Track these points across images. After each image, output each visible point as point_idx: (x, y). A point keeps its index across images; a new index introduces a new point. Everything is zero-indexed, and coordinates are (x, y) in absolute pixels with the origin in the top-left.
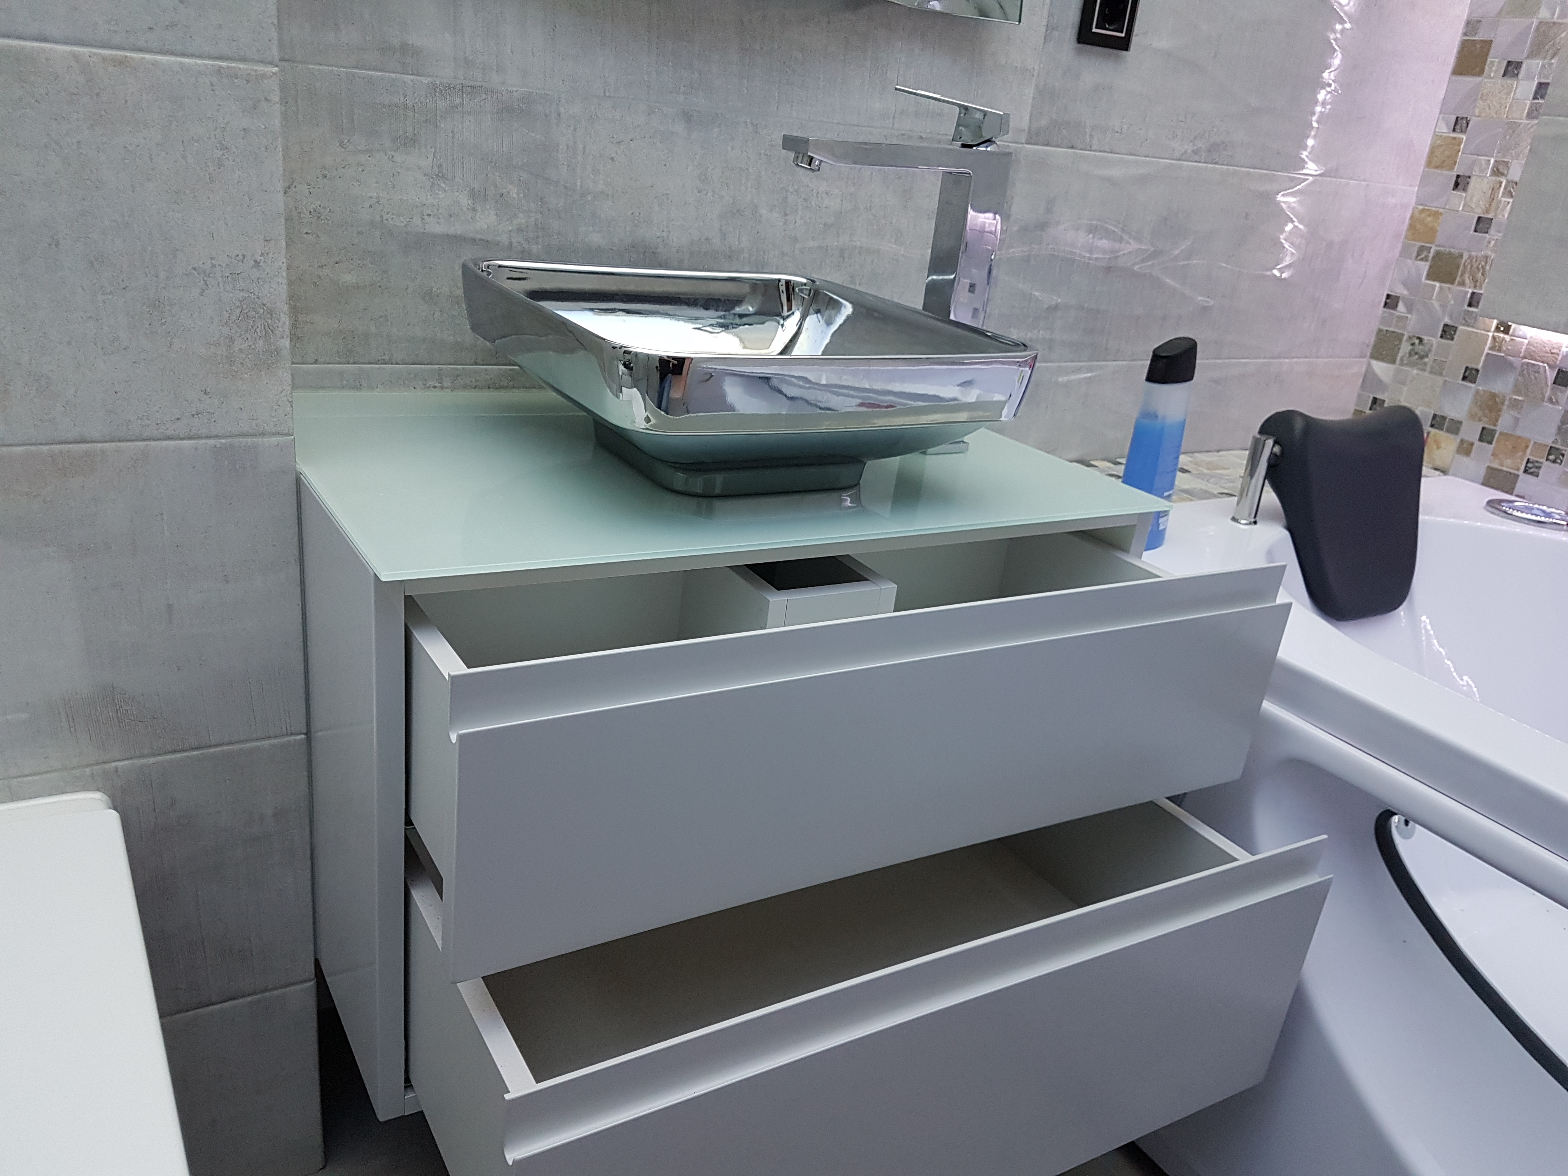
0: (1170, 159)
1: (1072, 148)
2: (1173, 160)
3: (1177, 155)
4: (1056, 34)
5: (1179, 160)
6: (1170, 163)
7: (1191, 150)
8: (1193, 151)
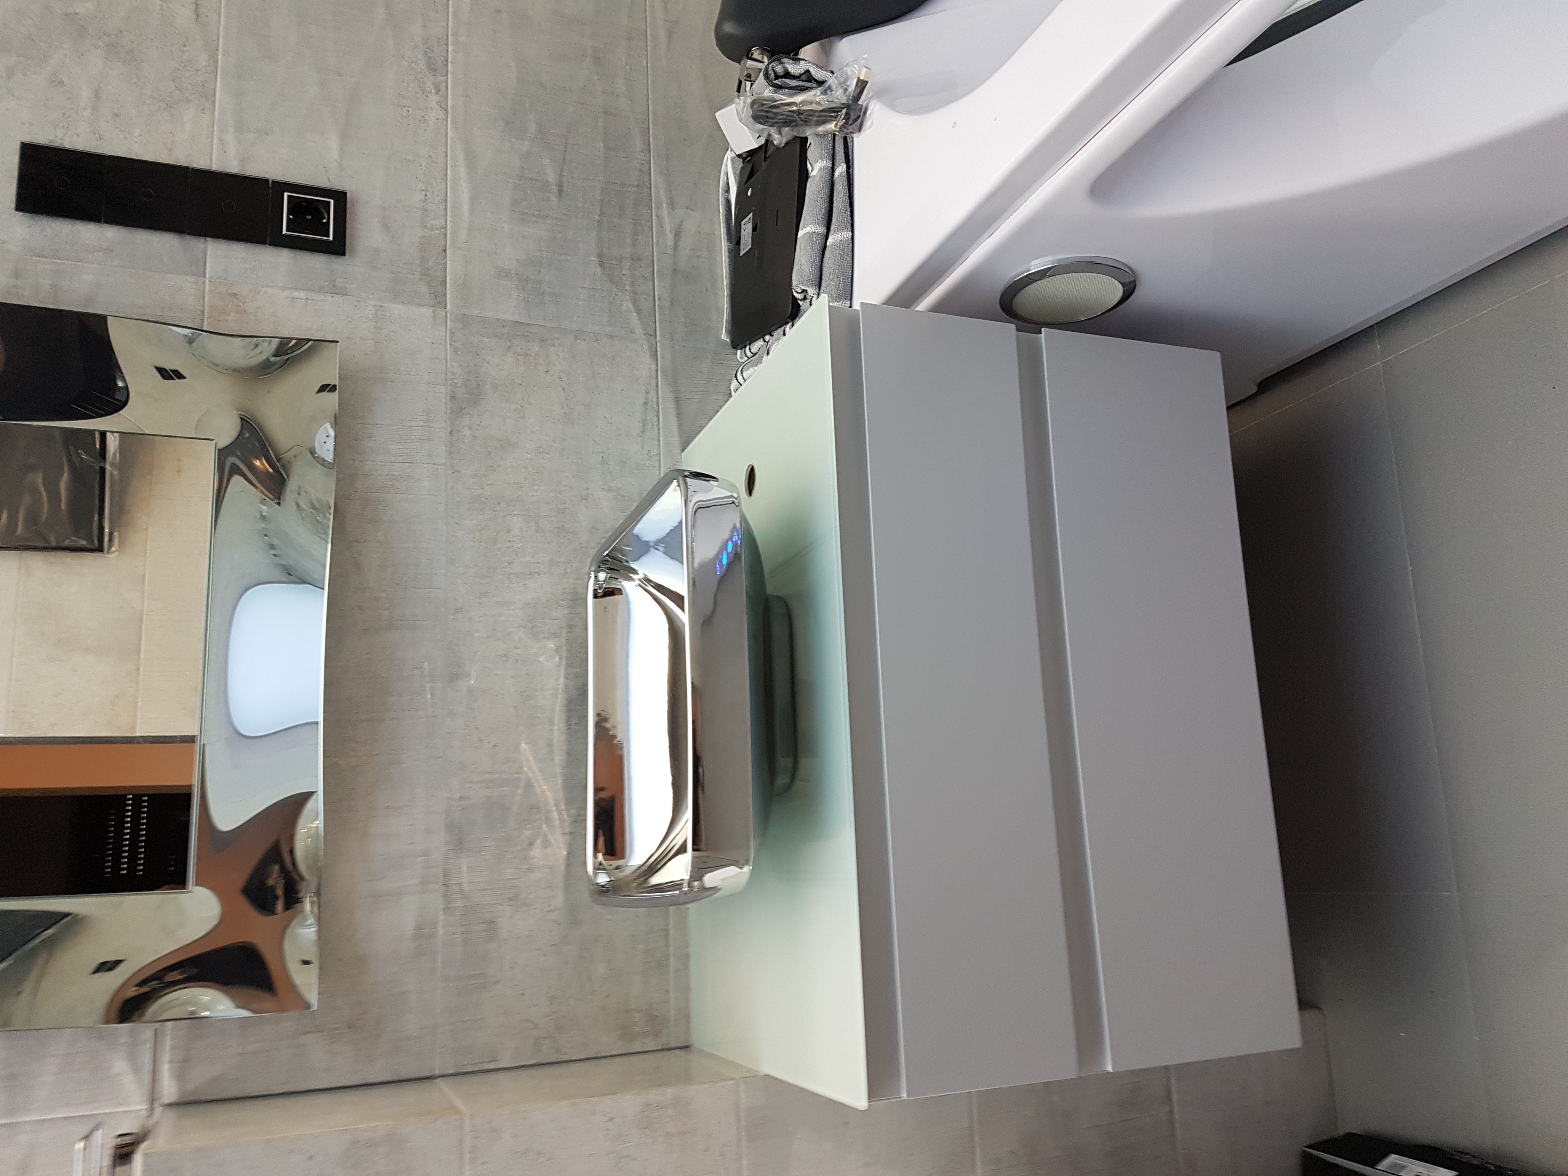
0: (447, 123)
1: (445, 251)
2: (447, 118)
3: (441, 115)
4: (339, 283)
5: (447, 111)
6: (451, 123)
7: (436, 97)
8: (437, 94)
